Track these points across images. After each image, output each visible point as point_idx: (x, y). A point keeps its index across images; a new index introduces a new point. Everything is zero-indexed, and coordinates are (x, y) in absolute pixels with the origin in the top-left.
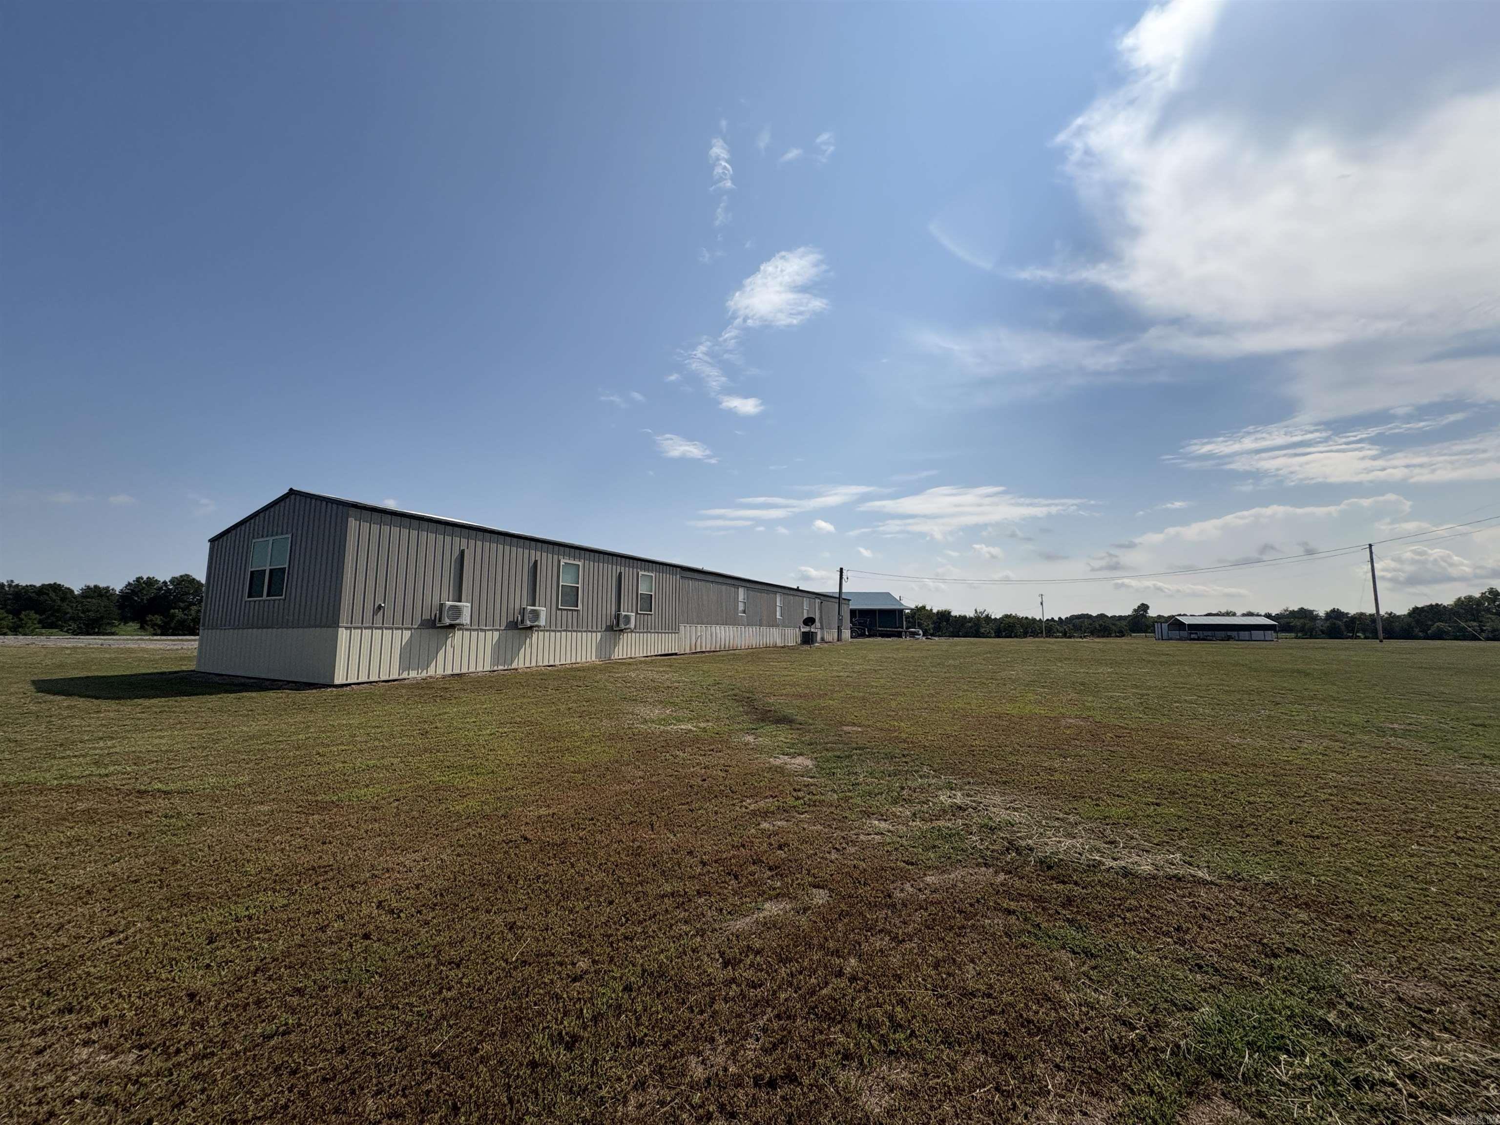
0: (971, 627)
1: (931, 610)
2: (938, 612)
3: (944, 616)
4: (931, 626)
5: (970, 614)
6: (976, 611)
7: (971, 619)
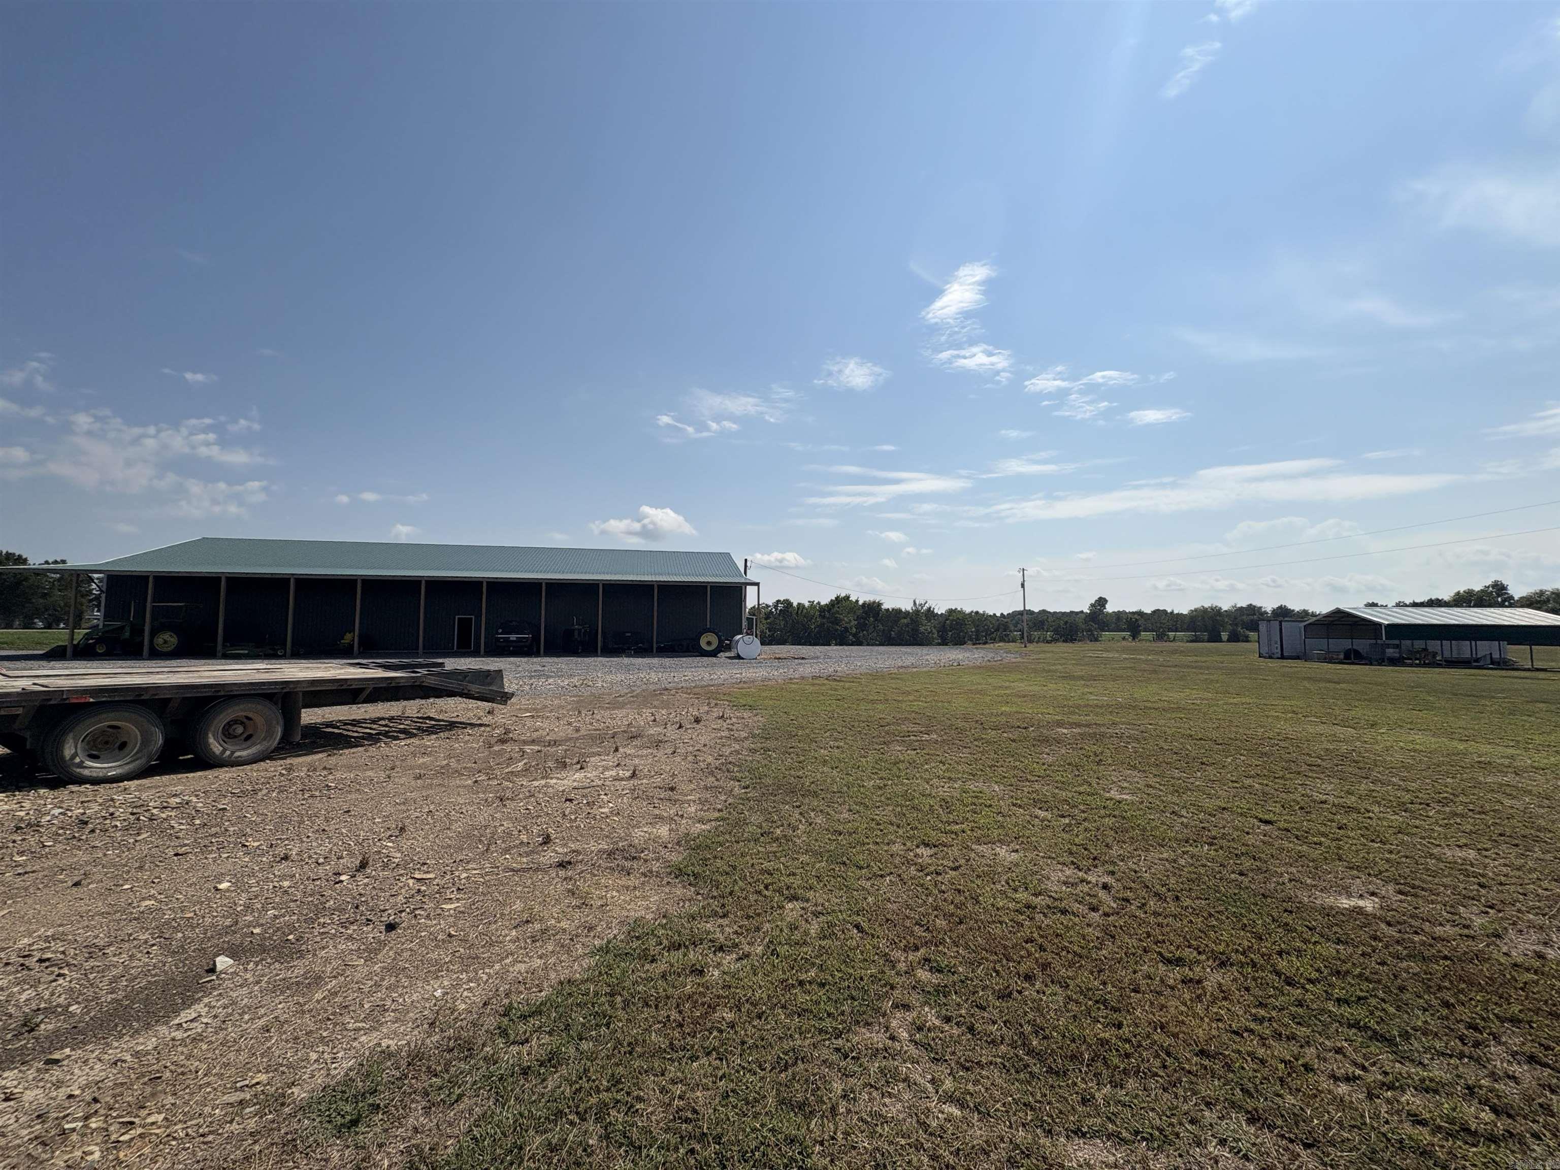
0: (907, 625)
1: (857, 601)
2: (864, 604)
3: (873, 609)
4: (854, 623)
5: (906, 606)
6: (915, 602)
7: (907, 613)
